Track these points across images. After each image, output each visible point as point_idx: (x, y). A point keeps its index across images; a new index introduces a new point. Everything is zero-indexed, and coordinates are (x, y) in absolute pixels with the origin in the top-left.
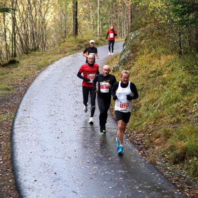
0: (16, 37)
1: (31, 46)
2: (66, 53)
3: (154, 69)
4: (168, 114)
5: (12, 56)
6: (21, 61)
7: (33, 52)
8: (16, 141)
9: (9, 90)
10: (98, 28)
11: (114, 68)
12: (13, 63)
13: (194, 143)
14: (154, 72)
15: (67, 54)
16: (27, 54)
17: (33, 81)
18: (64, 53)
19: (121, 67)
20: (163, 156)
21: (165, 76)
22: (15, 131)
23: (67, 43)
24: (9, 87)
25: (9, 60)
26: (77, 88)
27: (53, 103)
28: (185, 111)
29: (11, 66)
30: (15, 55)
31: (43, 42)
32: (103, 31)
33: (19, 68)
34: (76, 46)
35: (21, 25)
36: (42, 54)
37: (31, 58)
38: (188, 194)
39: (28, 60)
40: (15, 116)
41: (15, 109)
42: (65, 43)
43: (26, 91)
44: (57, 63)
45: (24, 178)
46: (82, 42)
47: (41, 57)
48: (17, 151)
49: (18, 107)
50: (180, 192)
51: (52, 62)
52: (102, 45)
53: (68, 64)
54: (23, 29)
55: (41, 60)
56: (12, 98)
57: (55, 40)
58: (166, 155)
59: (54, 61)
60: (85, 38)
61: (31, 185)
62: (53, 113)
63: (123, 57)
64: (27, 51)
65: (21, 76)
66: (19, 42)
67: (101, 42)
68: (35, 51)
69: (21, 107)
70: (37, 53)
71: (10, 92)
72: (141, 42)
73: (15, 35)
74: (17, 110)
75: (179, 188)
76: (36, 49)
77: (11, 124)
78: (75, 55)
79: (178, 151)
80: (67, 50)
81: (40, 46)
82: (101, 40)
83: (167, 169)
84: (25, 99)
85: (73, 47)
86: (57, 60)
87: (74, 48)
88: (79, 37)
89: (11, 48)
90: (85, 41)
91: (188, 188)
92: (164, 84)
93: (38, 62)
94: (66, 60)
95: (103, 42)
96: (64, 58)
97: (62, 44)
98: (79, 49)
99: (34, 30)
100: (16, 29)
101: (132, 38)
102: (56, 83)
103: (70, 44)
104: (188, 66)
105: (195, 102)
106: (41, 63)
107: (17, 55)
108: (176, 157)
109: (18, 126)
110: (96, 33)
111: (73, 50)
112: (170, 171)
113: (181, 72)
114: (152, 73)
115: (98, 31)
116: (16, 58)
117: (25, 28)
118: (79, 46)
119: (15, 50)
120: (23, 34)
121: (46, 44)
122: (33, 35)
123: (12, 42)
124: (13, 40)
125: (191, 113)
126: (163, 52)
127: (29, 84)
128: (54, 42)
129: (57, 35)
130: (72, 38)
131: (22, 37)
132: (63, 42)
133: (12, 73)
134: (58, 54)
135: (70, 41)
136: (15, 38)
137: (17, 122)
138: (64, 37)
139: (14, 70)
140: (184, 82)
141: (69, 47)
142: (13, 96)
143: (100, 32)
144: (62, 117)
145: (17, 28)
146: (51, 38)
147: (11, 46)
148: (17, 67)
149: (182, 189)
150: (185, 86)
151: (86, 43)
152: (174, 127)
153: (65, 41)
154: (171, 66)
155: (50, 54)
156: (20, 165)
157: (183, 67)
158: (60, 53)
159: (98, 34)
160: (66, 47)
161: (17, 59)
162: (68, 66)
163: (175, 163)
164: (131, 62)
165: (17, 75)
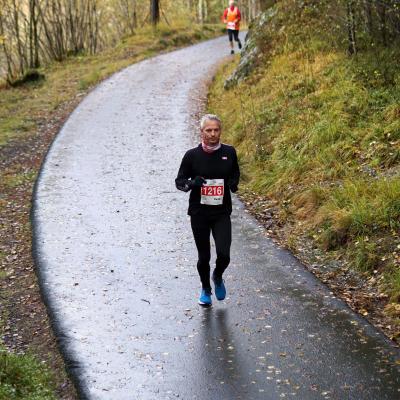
0: (38, 29)
1: (68, 46)
2: (136, 56)
3: (300, 82)
4: (323, 163)
5: (31, 67)
6: (49, 75)
7: (72, 57)
8: (41, 218)
9: (25, 129)
10: (200, 5)
11: (228, 82)
12: (33, 78)
13: (364, 212)
14: (301, 85)
15: (138, 59)
16: (60, 60)
17: (72, 111)
18: (132, 56)
19: (240, 80)
20: (311, 238)
21: (319, 93)
22: (38, 202)
23: (138, 37)
24: (26, 125)
25: (25, 72)
26: (157, 122)
27: (109, 152)
28: (354, 156)
29: (30, 85)
30: (37, 64)
31: (91, 36)
32: (209, 12)
33: (45, 88)
34: (156, 42)
35: (48, 5)
36: (90, 60)
37: (69, 67)
38: (348, 300)
39: (63, 73)
40: (39, 175)
41: (38, 164)
42: (133, 38)
43: (58, 130)
44: (118, 76)
45: (56, 280)
46: (167, 34)
47: (89, 67)
48: (42, 236)
49: (44, 160)
50: (335, 295)
51: (109, 75)
52: (207, 39)
53: (140, 77)
54: (51, 12)
55: (87, 71)
56: (33, 144)
57: (116, 32)
58: (314, 236)
59: (113, 73)
60: (174, 25)
61: (68, 291)
62: (108, 168)
63: (245, 60)
64: (60, 56)
65: (50, 103)
66: (43, 37)
67: (205, 32)
68: (75, 55)
69: (50, 160)
70: (80, 58)
71: (29, 134)
72: (277, 29)
73: (35, 24)
74: (42, 164)
75: (333, 290)
76: (77, 50)
77: (31, 191)
78: (154, 59)
79: (336, 227)
80: (139, 50)
81: (85, 45)
82: (205, 28)
83: (315, 260)
84: (56, 145)
85: (150, 44)
86: (120, 71)
87: (151, 47)
88: (162, 25)
89: (29, 51)
90: (174, 32)
91: (351, 289)
92: (315, 108)
93: (81, 75)
94: (135, 70)
95: (209, 33)
96: (133, 66)
97: (129, 40)
98: (162, 49)
99: (73, 13)
100: (36, 12)
101: (261, 24)
102: (116, 114)
103: (145, 39)
104: (362, 73)
105: (371, 139)
106: (88, 77)
107: (42, 63)
108: (333, 238)
109: (45, 193)
110: (197, 15)
111: (150, 50)
112: (319, 262)
113: (348, 85)
114: (296, 88)
115: (200, 11)
116: (39, 70)
117: (54, 9)
118: (161, 42)
119: (37, 53)
120: (51, 22)
121: (98, 41)
122: (72, 23)
123: (31, 38)
124: (33, 34)
125: (365, 160)
126: (319, 49)
127: (65, 118)
128: (113, 36)
129: (119, 23)
130: (149, 27)
131: (50, 27)
132: (130, 36)
133: (32, 98)
134: (120, 59)
135: (145, 33)
136: (35, 30)
137: (41, 186)
138: (133, 26)
139: (35, 93)
140: (354, 103)
141: (142, 44)
142: (34, 140)
143: (203, 14)
144: (126, 176)
145: (40, 11)
146: (108, 28)
147: (28, 46)
148: (41, 86)
149: (339, 291)
150: (355, 111)
151: (175, 36)
152: (332, 186)
153: (133, 34)
154: (333, 75)
155: (105, 60)
156: (49, 260)
157: (354, 76)
158: (125, 58)
159: (201, 18)
160: (137, 45)
161: (41, 71)
162: (140, 82)
163: (331, 248)
164: (260, 69)
165: (42, 102)
